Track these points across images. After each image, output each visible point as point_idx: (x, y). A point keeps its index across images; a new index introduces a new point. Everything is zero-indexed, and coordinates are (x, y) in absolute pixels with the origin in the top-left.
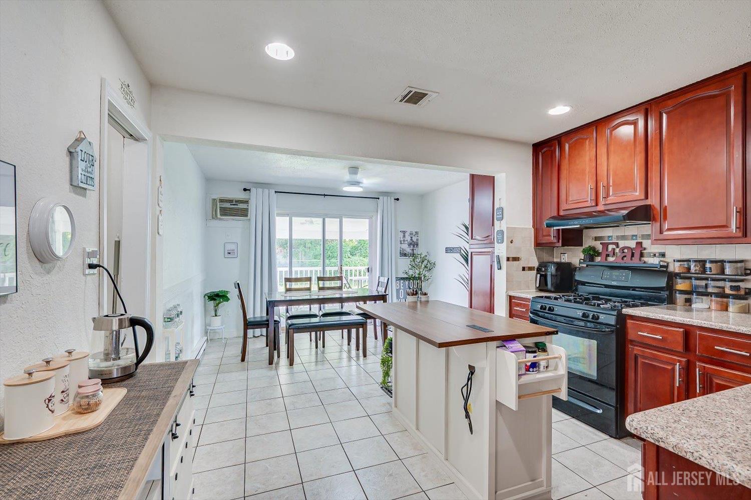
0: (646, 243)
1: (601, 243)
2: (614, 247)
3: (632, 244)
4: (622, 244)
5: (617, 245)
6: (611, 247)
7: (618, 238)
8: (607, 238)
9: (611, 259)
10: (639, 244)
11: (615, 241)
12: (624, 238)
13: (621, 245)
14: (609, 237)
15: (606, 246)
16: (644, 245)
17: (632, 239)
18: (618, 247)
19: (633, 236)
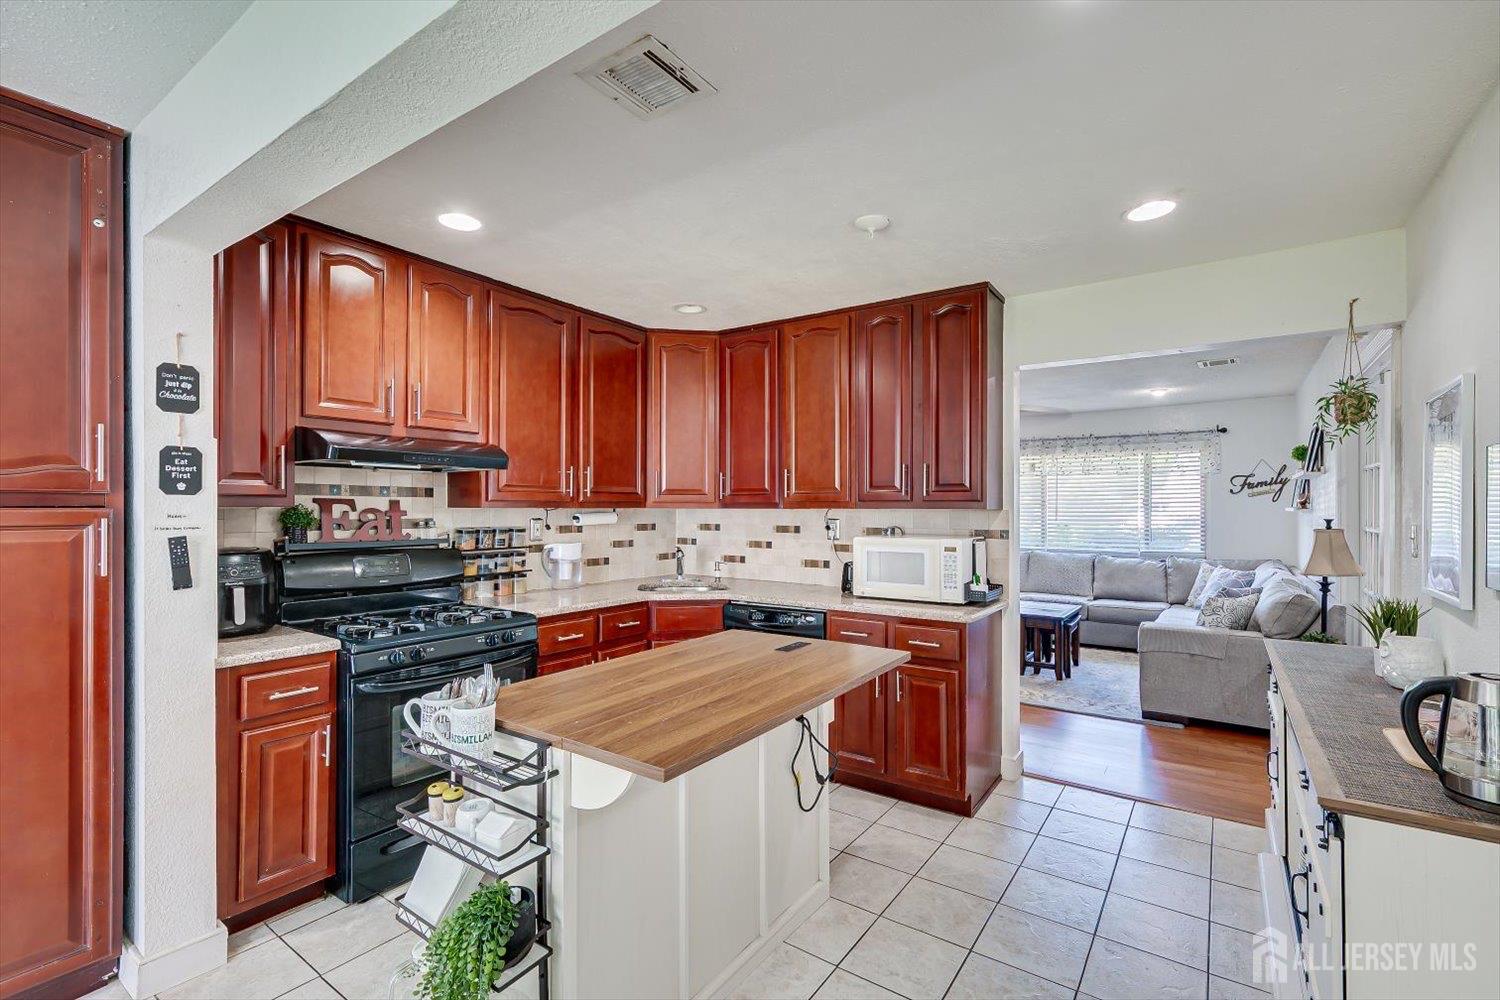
0: (405, 503)
1: (315, 501)
2: (346, 508)
3: (382, 504)
4: (362, 502)
5: (351, 504)
6: (337, 510)
7: (353, 489)
8: (327, 490)
9: (339, 535)
10: (394, 505)
11: (344, 496)
12: (365, 491)
13: (360, 507)
14: (332, 487)
15: (325, 505)
16: (403, 507)
17: (381, 494)
18: (354, 509)
19: (382, 488)
